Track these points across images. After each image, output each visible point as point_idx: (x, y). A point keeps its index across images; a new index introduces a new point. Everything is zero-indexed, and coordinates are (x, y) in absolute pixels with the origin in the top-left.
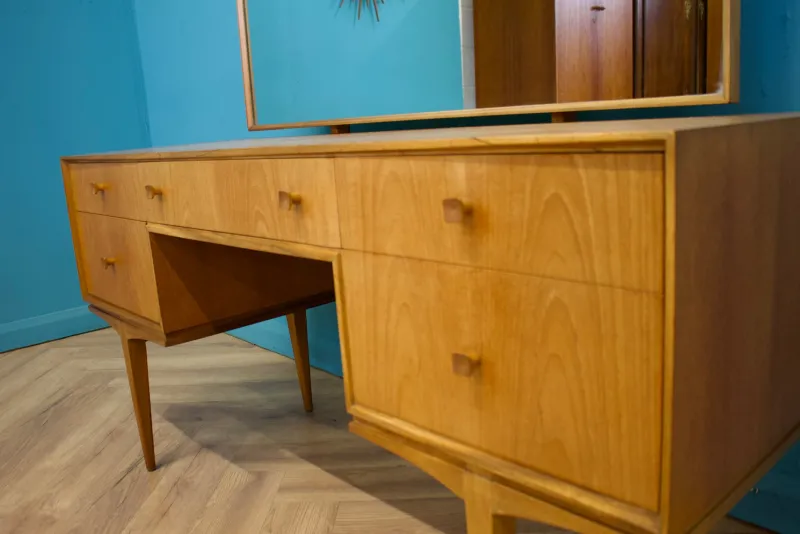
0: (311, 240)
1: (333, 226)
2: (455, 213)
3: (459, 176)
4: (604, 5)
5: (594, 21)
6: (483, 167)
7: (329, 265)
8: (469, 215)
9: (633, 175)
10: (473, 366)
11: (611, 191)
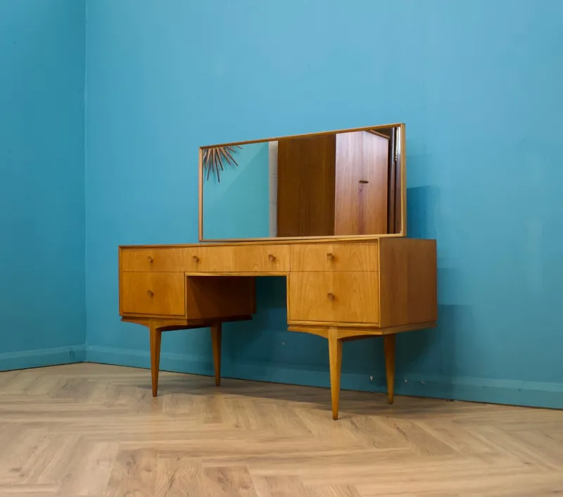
0: (278, 270)
1: (287, 265)
2: (330, 257)
3: (330, 249)
4: (368, 180)
5: (361, 190)
6: (337, 246)
7: (285, 277)
8: (333, 258)
9: (372, 247)
10: (333, 297)
11: (367, 250)
